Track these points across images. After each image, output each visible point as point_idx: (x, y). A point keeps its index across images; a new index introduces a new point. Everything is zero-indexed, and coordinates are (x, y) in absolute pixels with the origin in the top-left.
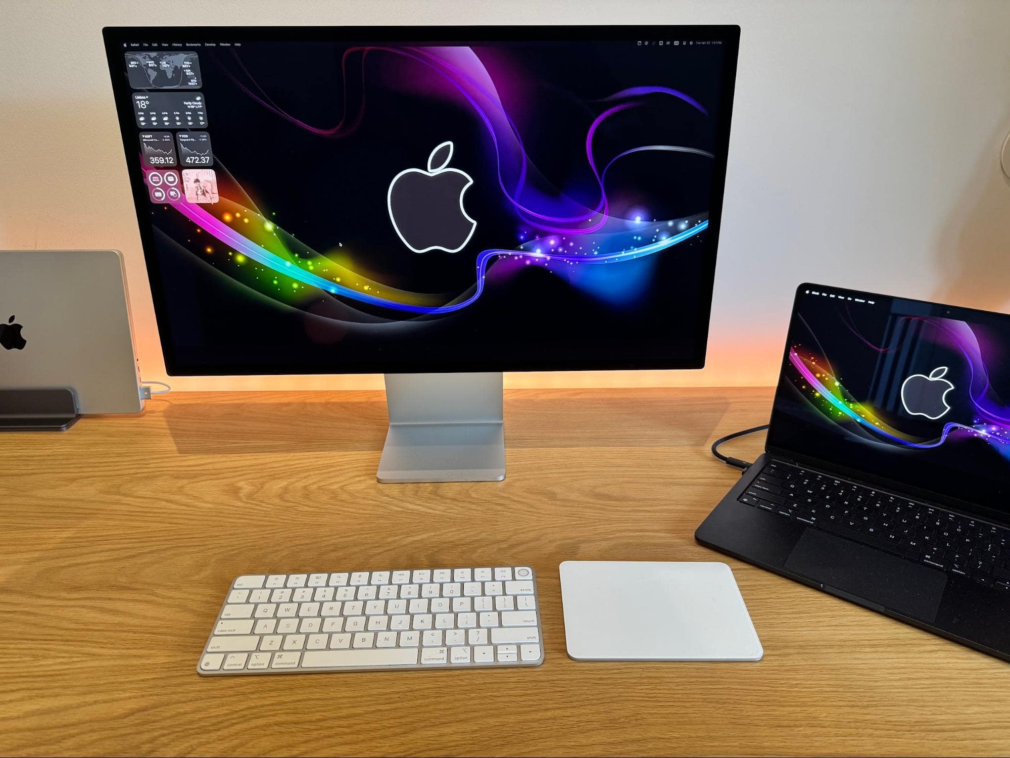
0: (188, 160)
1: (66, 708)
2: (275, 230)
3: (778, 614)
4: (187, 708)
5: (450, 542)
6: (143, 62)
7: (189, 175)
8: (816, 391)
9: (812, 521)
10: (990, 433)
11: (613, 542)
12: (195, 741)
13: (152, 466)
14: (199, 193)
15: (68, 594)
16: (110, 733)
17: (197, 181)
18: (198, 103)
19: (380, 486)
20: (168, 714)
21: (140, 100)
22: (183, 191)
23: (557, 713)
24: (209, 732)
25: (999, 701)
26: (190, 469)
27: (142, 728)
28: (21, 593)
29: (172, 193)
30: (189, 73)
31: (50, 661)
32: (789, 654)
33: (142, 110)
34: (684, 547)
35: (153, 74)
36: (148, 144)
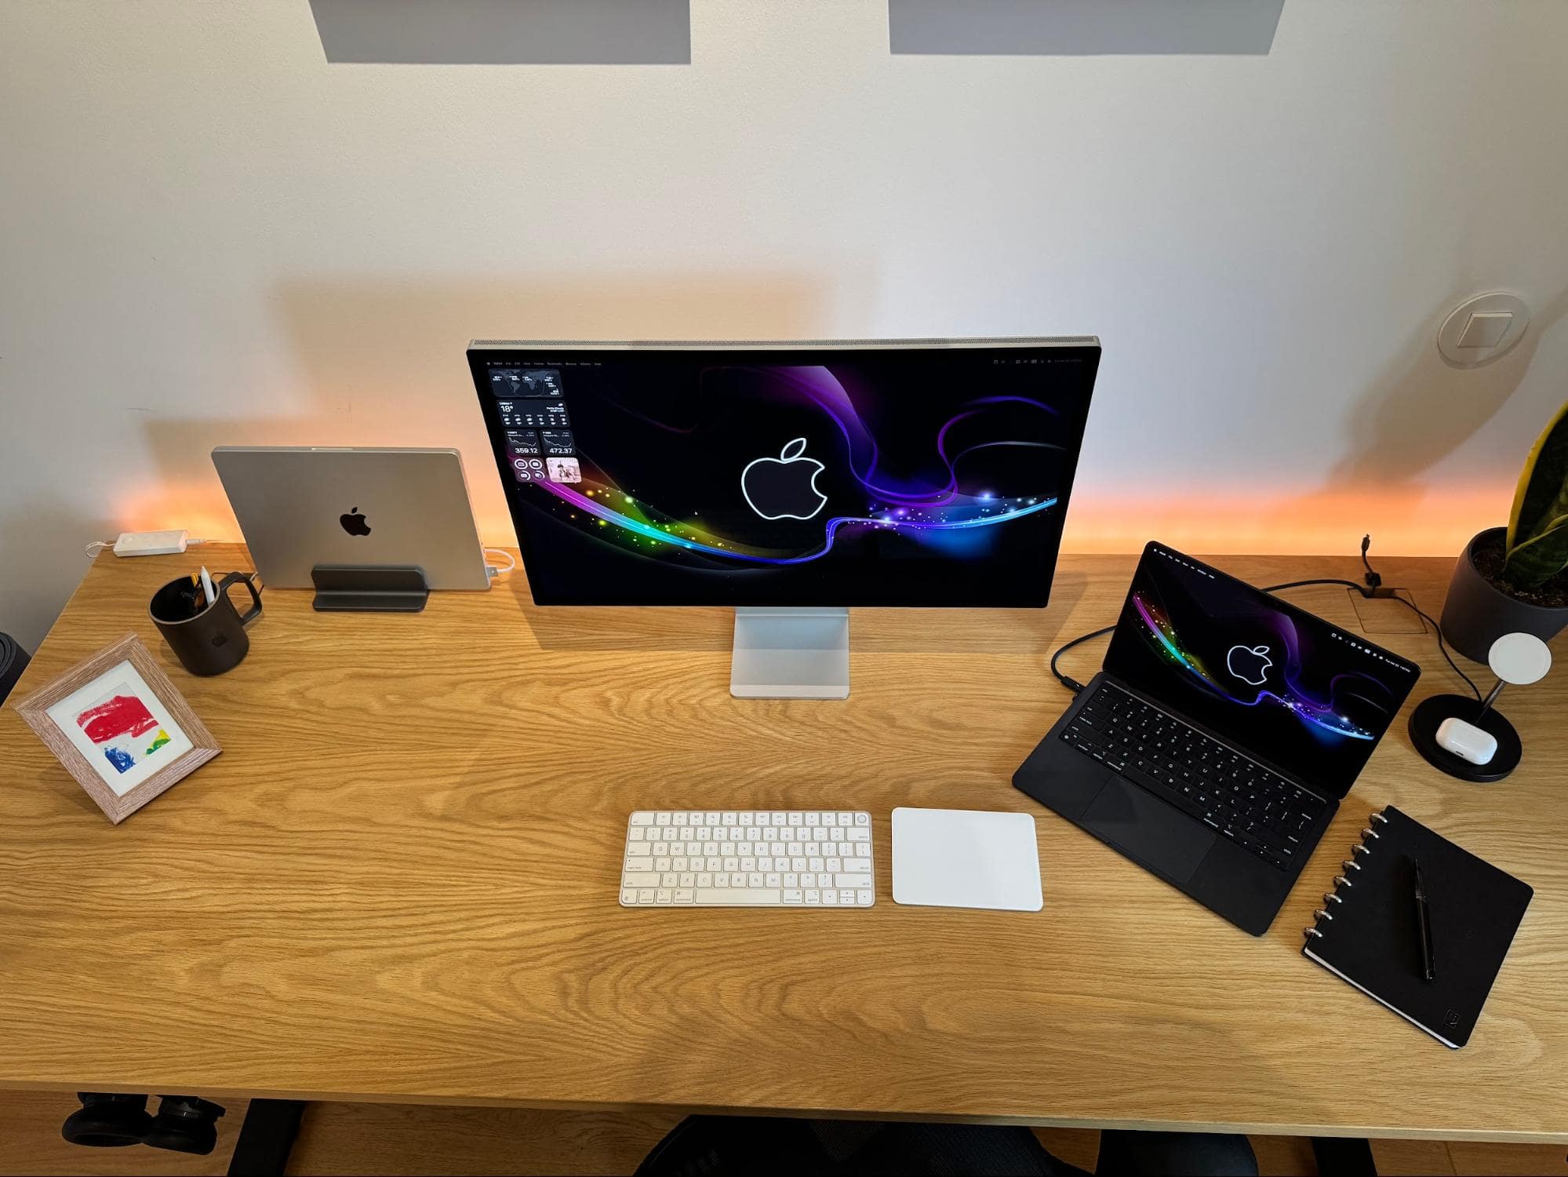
0: (552, 451)
1: (535, 931)
2: (635, 502)
3: (1065, 866)
4: (619, 934)
5: (800, 776)
6: (506, 377)
7: (553, 463)
8: (1153, 634)
9: (1120, 766)
10: (1296, 707)
11: (941, 782)
12: (632, 962)
13: (521, 666)
14: (563, 474)
15: (500, 823)
16: (572, 953)
17: (560, 466)
18: (560, 408)
19: (734, 702)
20: (608, 939)
21: (504, 406)
22: (547, 473)
23: (883, 949)
24: (639, 954)
25: (1209, 956)
26: (557, 671)
27: (591, 950)
28: (462, 822)
29: (537, 475)
30: (551, 385)
31: (508, 890)
32: (1064, 907)
33: (506, 413)
34: (1001, 790)
35: (516, 387)
36: (513, 438)
